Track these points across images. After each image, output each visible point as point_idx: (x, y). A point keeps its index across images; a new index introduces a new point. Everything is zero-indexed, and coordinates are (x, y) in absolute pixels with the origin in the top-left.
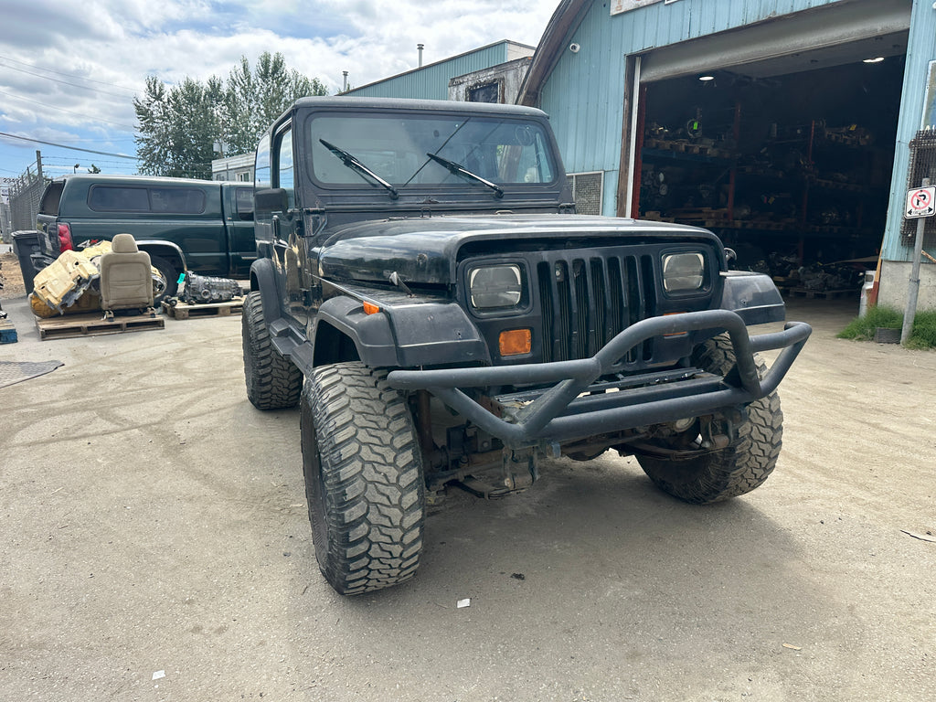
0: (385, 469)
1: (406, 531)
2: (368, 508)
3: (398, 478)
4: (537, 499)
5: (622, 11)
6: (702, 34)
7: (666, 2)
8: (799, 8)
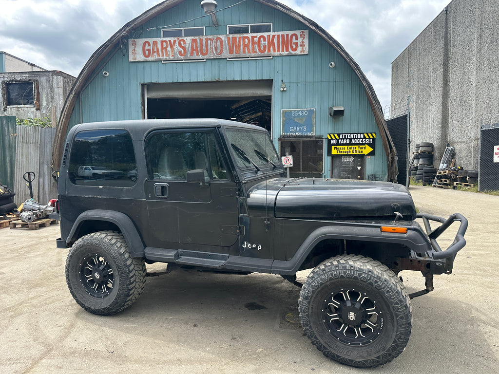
5: (137, 61)
6: (184, 81)
7: (163, 62)
8: (229, 79)
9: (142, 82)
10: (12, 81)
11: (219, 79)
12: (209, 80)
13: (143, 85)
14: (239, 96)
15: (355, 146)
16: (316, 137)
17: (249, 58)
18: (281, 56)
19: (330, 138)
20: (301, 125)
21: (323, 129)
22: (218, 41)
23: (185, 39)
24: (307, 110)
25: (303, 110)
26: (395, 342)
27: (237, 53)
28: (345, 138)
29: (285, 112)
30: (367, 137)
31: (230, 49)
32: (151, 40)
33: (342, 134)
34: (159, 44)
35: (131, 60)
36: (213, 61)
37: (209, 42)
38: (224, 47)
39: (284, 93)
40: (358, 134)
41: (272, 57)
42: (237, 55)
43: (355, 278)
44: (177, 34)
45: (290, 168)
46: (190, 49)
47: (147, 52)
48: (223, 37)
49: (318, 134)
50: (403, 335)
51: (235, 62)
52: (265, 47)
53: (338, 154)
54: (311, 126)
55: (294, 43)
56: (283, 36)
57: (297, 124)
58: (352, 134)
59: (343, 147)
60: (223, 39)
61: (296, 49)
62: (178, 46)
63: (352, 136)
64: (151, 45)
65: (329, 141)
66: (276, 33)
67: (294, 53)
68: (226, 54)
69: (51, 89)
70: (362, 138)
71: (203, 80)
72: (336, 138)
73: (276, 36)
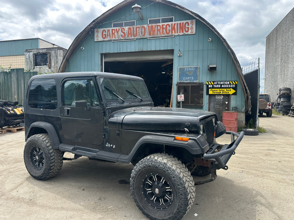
5: (99, 41)
6: (124, 52)
7: (112, 41)
8: (149, 50)
9: (101, 53)
10: (38, 53)
11: (143, 50)
12: (137, 50)
13: (102, 54)
14: (155, 59)
15: (224, 89)
16: (199, 84)
17: (160, 37)
18: (179, 35)
19: (208, 84)
20: (190, 76)
21: (204, 78)
22: (143, 28)
23: (124, 28)
24: (194, 67)
25: (191, 67)
26: (178, 209)
27: (153, 34)
28: (218, 84)
29: (180, 69)
30: (232, 83)
31: (149, 33)
32: (106, 29)
33: (216, 81)
34: (111, 31)
35: (96, 40)
36: (140, 40)
37: (138, 29)
38: (146, 31)
39: (180, 57)
40: (226, 81)
41: (173, 37)
42: (153, 36)
43: (157, 167)
44: (121, 25)
45: (182, 102)
46: (127, 33)
47: (104, 36)
48: (145, 26)
49: (201, 81)
50: (183, 205)
51: (152, 40)
52: (169, 30)
53: (213, 93)
54: (196, 77)
55: (187, 28)
56: (180, 24)
57: (187, 76)
58: (222, 81)
59: (216, 89)
60: (146, 27)
61: (188, 31)
62: (121, 32)
63: (222, 83)
64: (107, 32)
65: (207, 86)
66: (176, 22)
67: (186, 33)
68: (147, 35)
69: (56, 57)
70: (228, 84)
71: (134, 51)
72: (212, 84)
73: (176, 24)
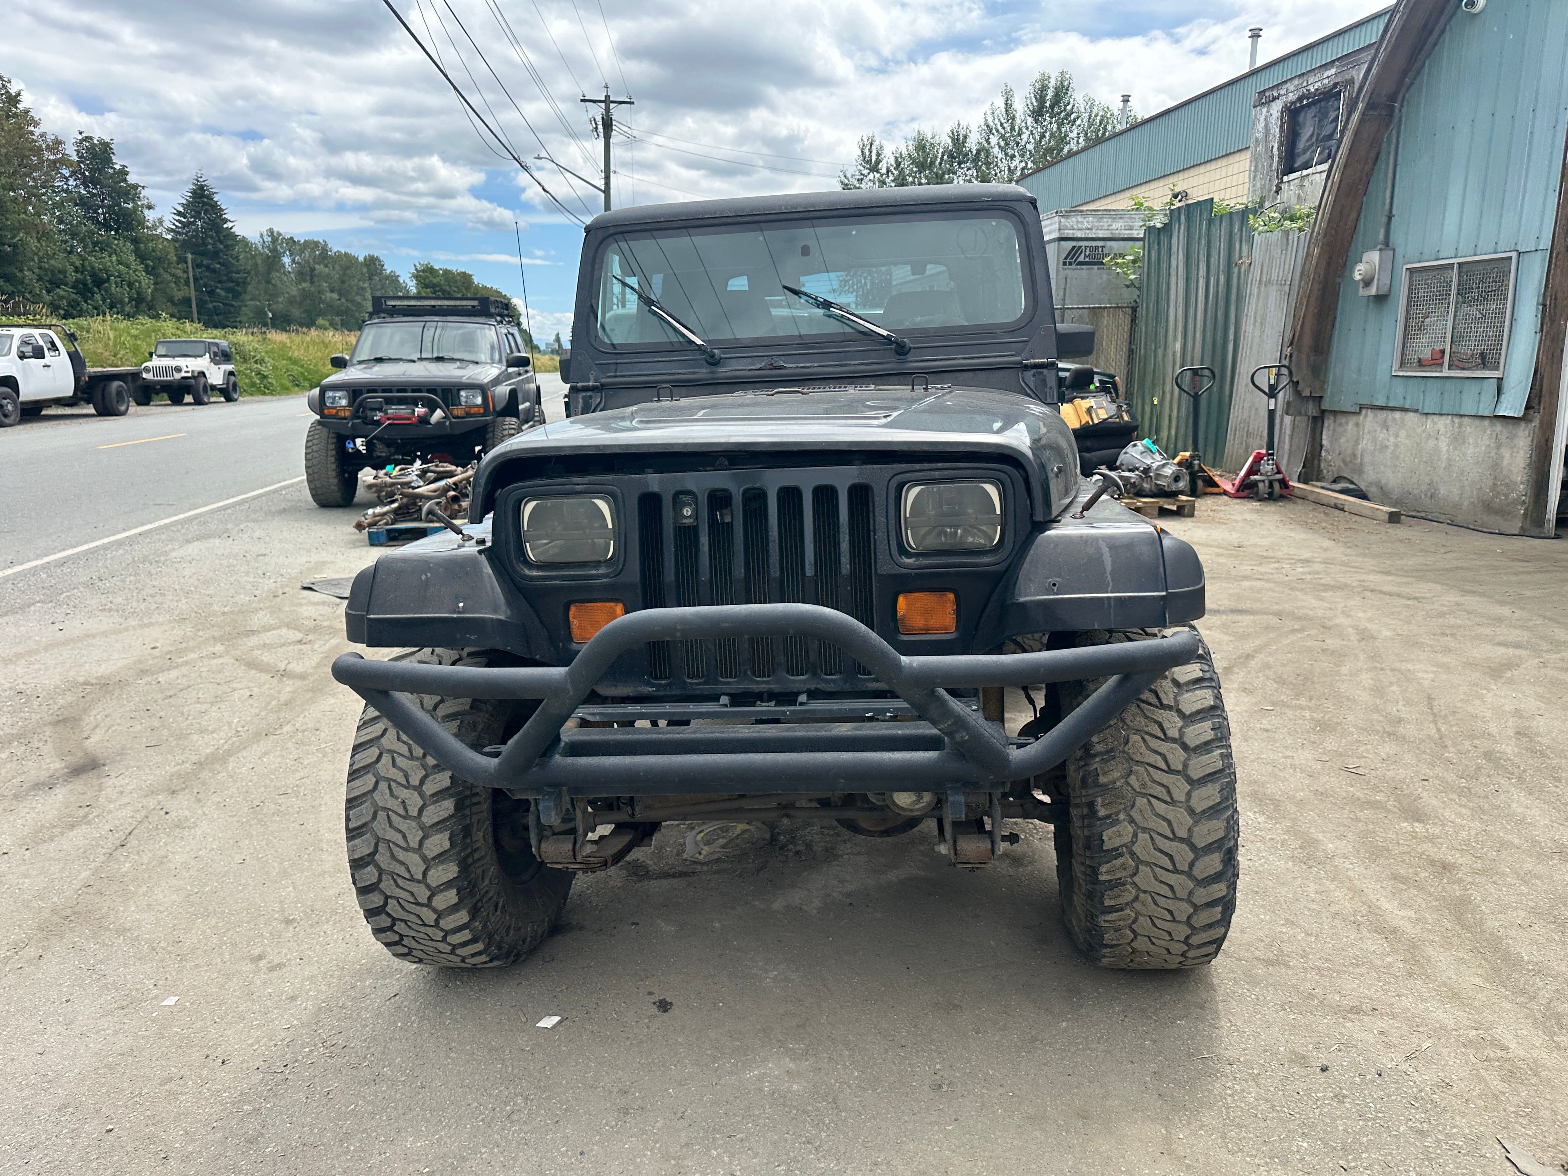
0: (404, 793)
1: (434, 892)
2: (376, 845)
3: (421, 811)
4: (849, 888)
10: (1300, 99)
